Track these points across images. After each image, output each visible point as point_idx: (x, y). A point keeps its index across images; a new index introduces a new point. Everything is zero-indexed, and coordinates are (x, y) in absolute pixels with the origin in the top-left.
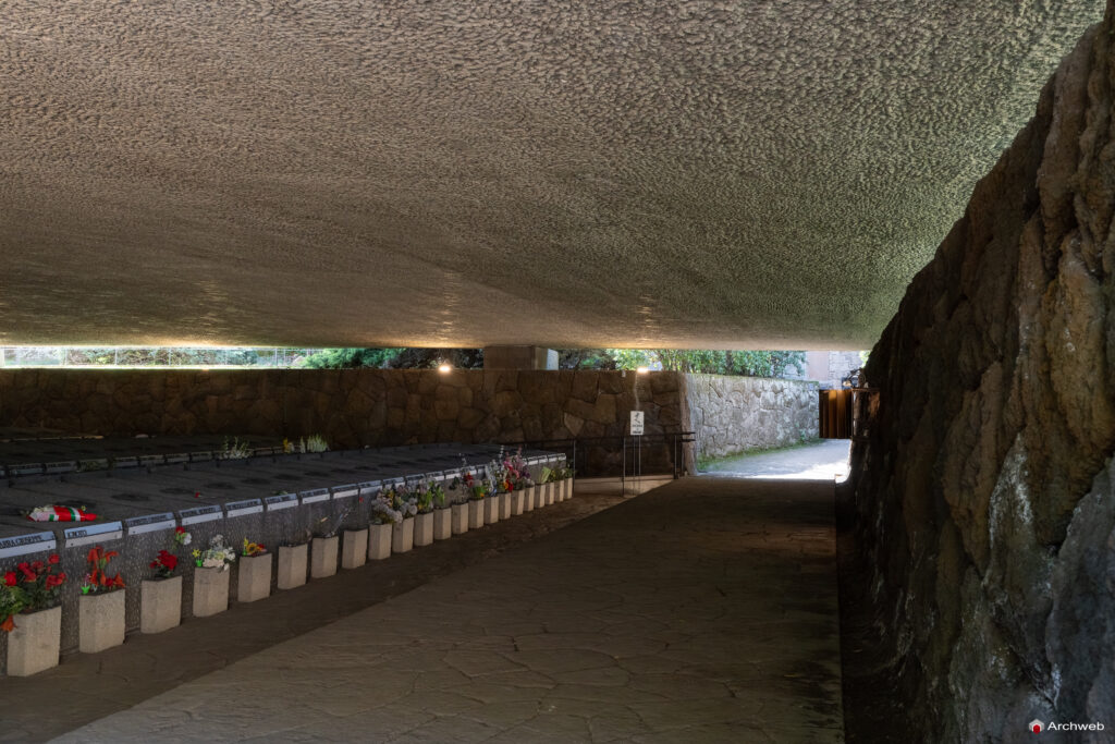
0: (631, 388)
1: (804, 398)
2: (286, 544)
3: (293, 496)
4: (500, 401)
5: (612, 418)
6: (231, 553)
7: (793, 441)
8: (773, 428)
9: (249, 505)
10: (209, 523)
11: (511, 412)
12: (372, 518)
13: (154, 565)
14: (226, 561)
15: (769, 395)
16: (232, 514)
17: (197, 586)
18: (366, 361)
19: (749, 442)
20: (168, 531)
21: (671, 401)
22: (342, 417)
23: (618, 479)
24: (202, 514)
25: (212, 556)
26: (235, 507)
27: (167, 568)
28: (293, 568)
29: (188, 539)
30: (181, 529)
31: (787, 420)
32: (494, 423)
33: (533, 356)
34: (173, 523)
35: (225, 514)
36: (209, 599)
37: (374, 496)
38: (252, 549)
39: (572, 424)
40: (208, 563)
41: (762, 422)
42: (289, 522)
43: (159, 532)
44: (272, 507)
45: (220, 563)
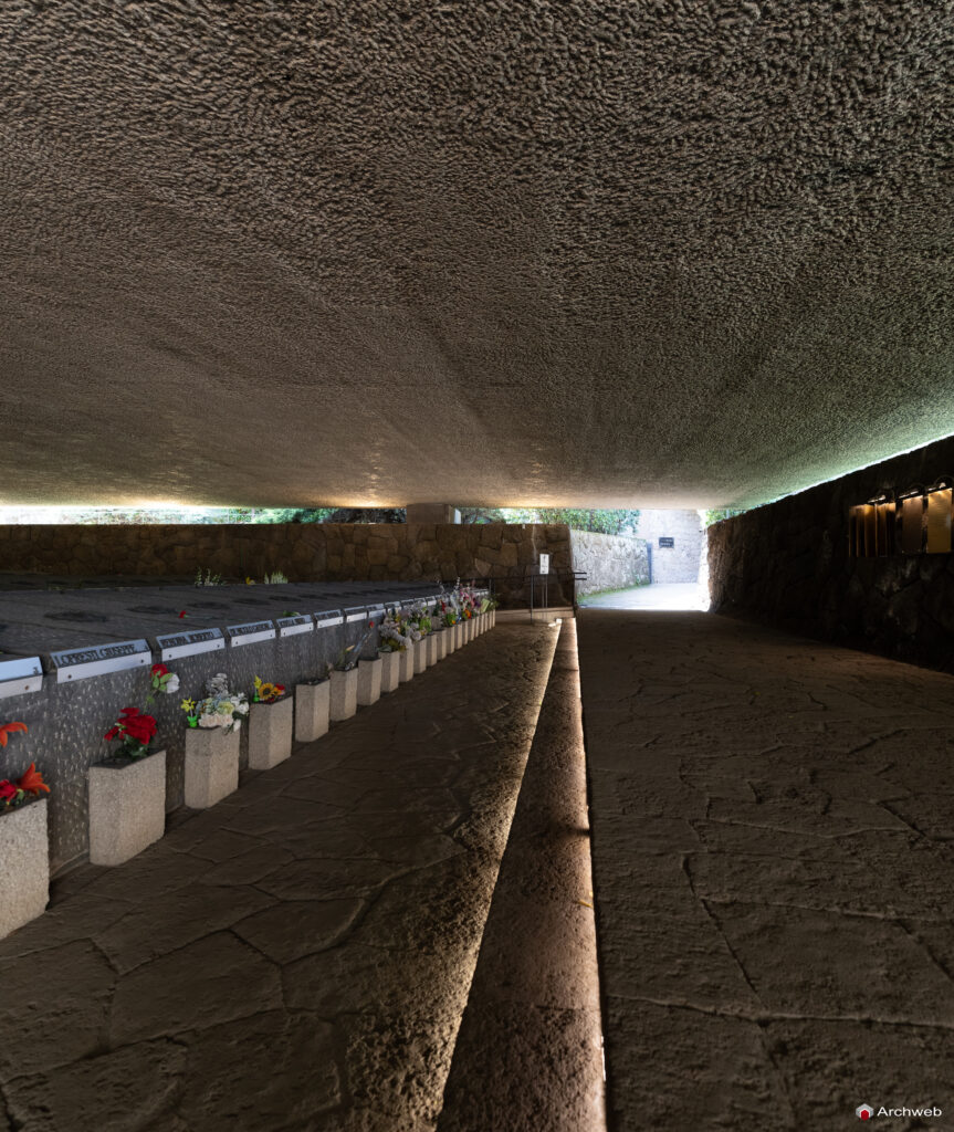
0: (530, 537)
1: (638, 551)
2: (304, 682)
3: (307, 617)
4: (422, 549)
5: (515, 562)
6: (242, 702)
7: (631, 583)
8: (619, 573)
9: (259, 629)
10: (205, 655)
11: (430, 559)
12: (380, 645)
13: (113, 733)
14: (236, 715)
15: (617, 548)
16: (238, 641)
17: (190, 759)
18: (304, 520)
19: (605, 583)
20: (139, 674)
21: (563, 548)
22: (289, 563)
23: (527, 611)
24: (193, 641)
25: (214, 709)
26: (241, 632)
27: (139, 741)
28: (316, 713)
29: (173, 684)
30: (161, 667)
31: (628, 567)
32: (417, 567)
33: (446, 513)
34: (147, 658)
35: (228, 641)
36: (212, 779)
37: (381, 619)
38: (267, 691)
39: (482, 568)
40: (207, 720)
41: (613, 568)
42: (304, 652)
43: (122, 674)
44: (286, 632)
45: (227, 720)
